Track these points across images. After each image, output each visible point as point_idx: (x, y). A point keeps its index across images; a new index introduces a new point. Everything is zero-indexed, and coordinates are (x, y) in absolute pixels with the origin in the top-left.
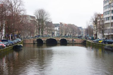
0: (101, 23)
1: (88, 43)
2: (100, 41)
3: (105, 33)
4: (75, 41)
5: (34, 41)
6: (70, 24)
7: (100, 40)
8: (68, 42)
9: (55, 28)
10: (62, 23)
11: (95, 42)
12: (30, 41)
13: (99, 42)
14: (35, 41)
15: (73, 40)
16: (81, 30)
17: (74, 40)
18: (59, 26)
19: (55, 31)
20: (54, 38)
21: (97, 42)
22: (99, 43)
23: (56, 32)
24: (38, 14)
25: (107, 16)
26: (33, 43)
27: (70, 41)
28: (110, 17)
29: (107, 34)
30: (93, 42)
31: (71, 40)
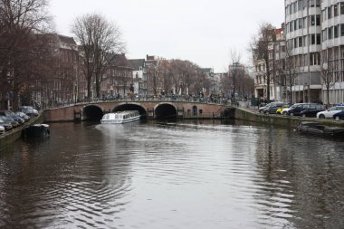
0: (277, 55)
1: (241, 116)
2: (279, 110)
3: (297, 84)
4: (201, 111)
5: (75, 113)
6: (178, 61)
7: (280, 106)
8: (180, 114)
9: (134, 73)
10: (152, 57)
11: (265, 112)
12: (65, 114)
13: (279, 113)
14: (80, 113)
15: (195, 107)
16: (209, 77)
17: (199, 107)
18: (147, 67)
19: (133, 80)
20: (139, 104)
21: (272, 111)
22: (279, 116)
23: (136, 86)
24: (85, 31)
25: (298, 33)
26: (72, 119)
27: (186, 110)
28: (305, 36)
29: (302, 88)
30: (257, 113)
31: (188, 106)
